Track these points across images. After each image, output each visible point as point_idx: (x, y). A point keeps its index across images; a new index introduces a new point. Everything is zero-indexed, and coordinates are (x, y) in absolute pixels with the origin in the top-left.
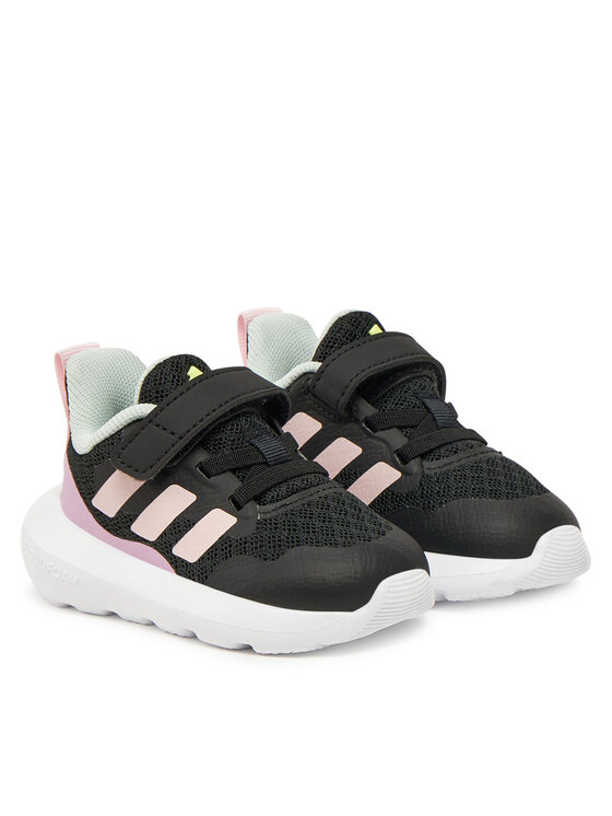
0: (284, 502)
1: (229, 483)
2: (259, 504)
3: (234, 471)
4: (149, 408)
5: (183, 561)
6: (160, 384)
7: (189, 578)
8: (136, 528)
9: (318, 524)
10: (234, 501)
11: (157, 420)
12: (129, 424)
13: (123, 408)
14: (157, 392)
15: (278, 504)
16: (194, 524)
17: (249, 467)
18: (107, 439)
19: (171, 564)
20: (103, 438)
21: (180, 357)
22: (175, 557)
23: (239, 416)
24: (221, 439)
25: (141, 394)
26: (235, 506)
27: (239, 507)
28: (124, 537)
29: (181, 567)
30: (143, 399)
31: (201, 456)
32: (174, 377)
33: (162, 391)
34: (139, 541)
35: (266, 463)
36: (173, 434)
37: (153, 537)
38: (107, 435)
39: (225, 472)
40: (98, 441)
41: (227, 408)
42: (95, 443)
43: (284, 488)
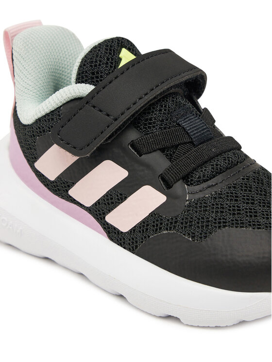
0: (210, 183)
1: (159, 161)
2: (187, 185)
3: (162, 150)
4: (86, 89)
5: (115, 228)
6: (96, 66)
7: (120, 245)
8: (72, 192)
9: (243, 206)
10: (163, 179)
11: (93, 102)
12: (68, 102)
13: (62, 87)
14: (93, 74)
15: (205, 185)
16: (126, 198)
17: (177, 146)
18: (47, 115)
19: (104, 228)
20: (43, 113)
21: (112, 40)
22: (108, 224)
23: (166, 97)
24: (151, 119)
25: (79, 74)
26: (164, 184)
27: (169, 186)
28: (62, 197)
29: (113, 234)
30: (80, 79)
31: (133, 135)
32: (108, 59)
33: (97, 73)
34: (75, 203)
35: (192, 142)
36: (108, 115)
37: (88, 204)
38: (47, 111)
39: (155, 151)
40: (40, 115)
41: (157, 91)
42: (36, 117)
43: (209, 168)
